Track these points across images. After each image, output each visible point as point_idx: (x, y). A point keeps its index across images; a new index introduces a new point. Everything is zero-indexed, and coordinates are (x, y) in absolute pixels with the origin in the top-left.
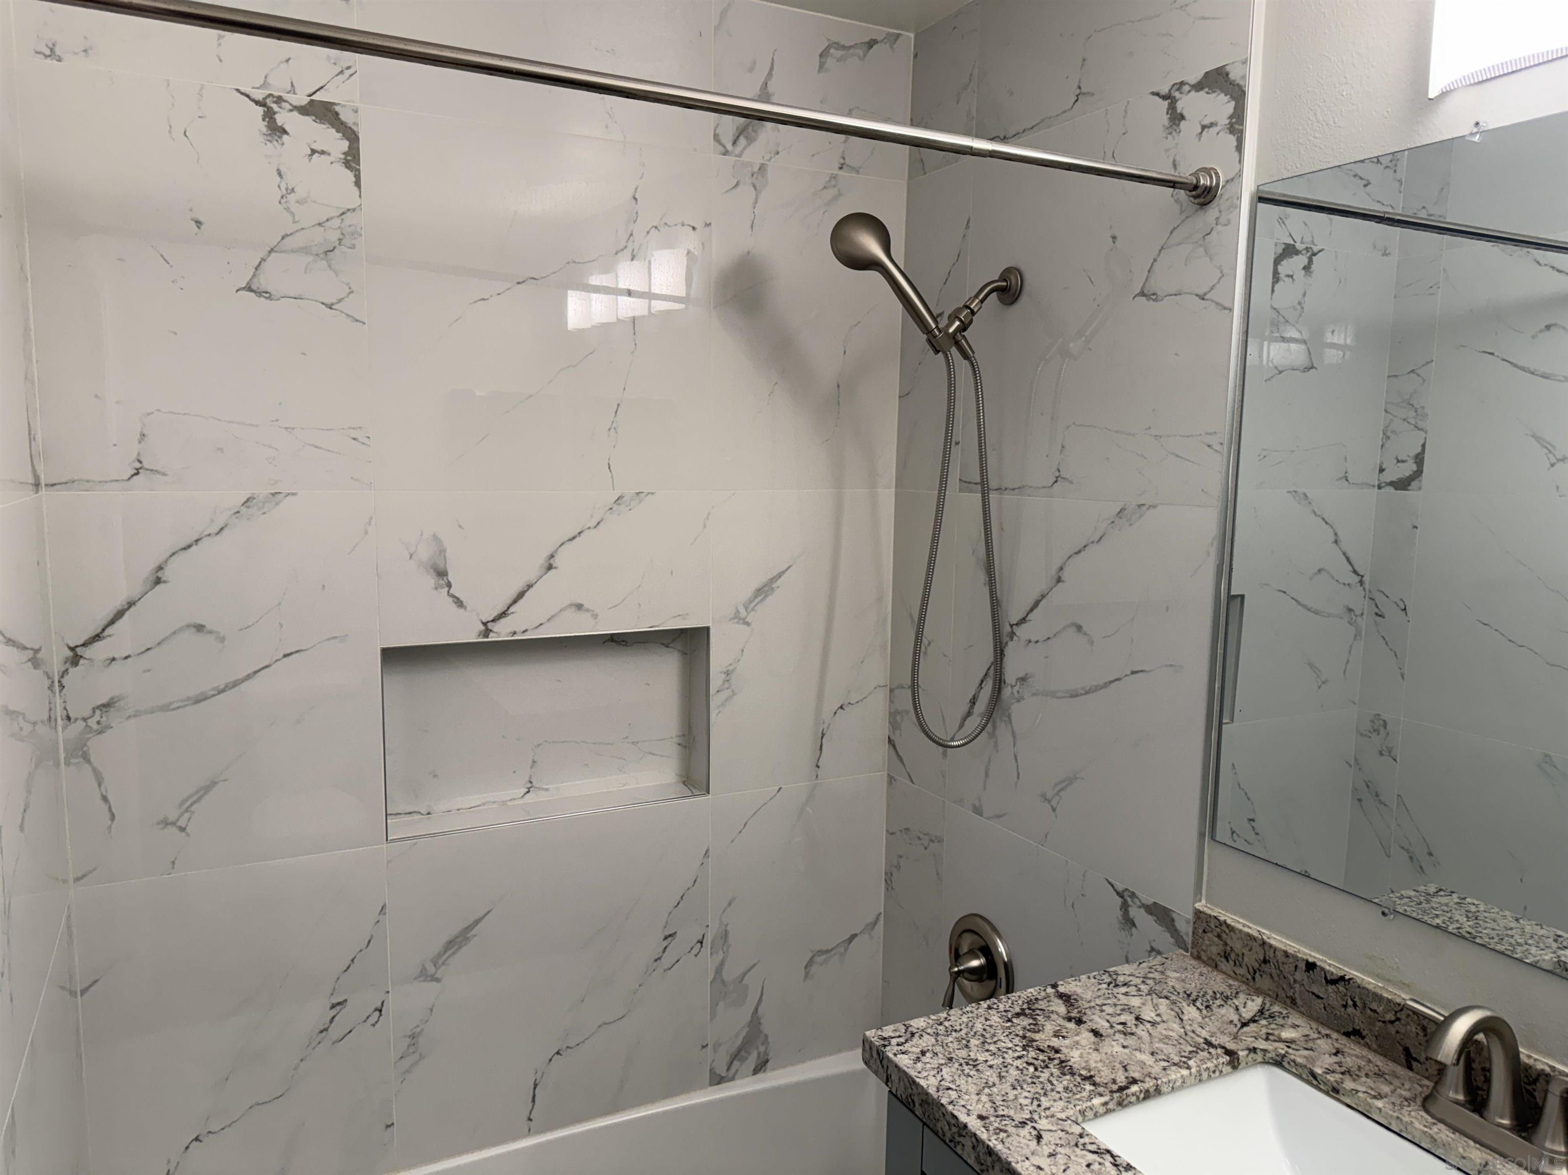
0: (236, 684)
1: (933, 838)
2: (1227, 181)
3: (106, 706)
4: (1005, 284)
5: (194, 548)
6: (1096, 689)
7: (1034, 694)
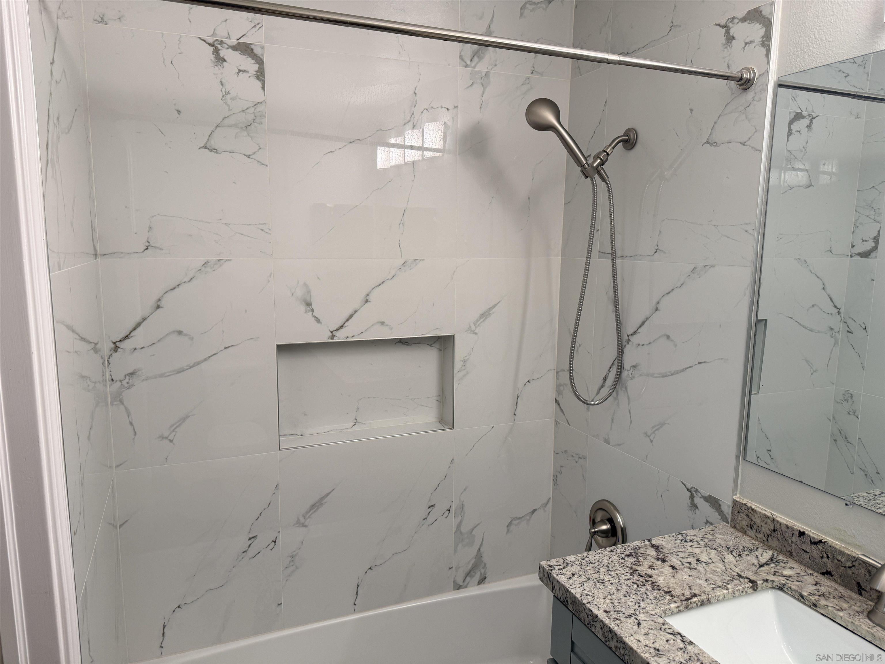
0: (198, 363)
1: (581, 457)
2: (760, 75)
3: (132, 374)
4: (627, 138)
5: (177, 289)
6: (677, 372)
7: (641, 375)
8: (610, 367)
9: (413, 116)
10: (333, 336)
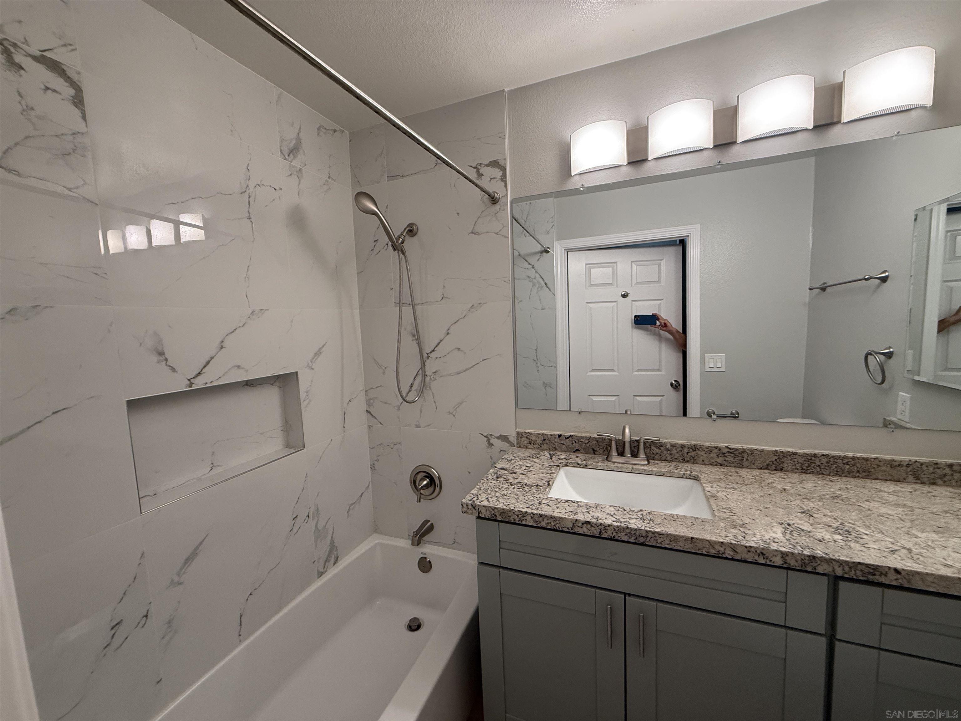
1: (395, 443)
2: (503, 197)
4: (411, 229)
6: (468, 369)
7: (441, 377)
8: (415, 377)
9: (248, 188)
10: (191, 384)
